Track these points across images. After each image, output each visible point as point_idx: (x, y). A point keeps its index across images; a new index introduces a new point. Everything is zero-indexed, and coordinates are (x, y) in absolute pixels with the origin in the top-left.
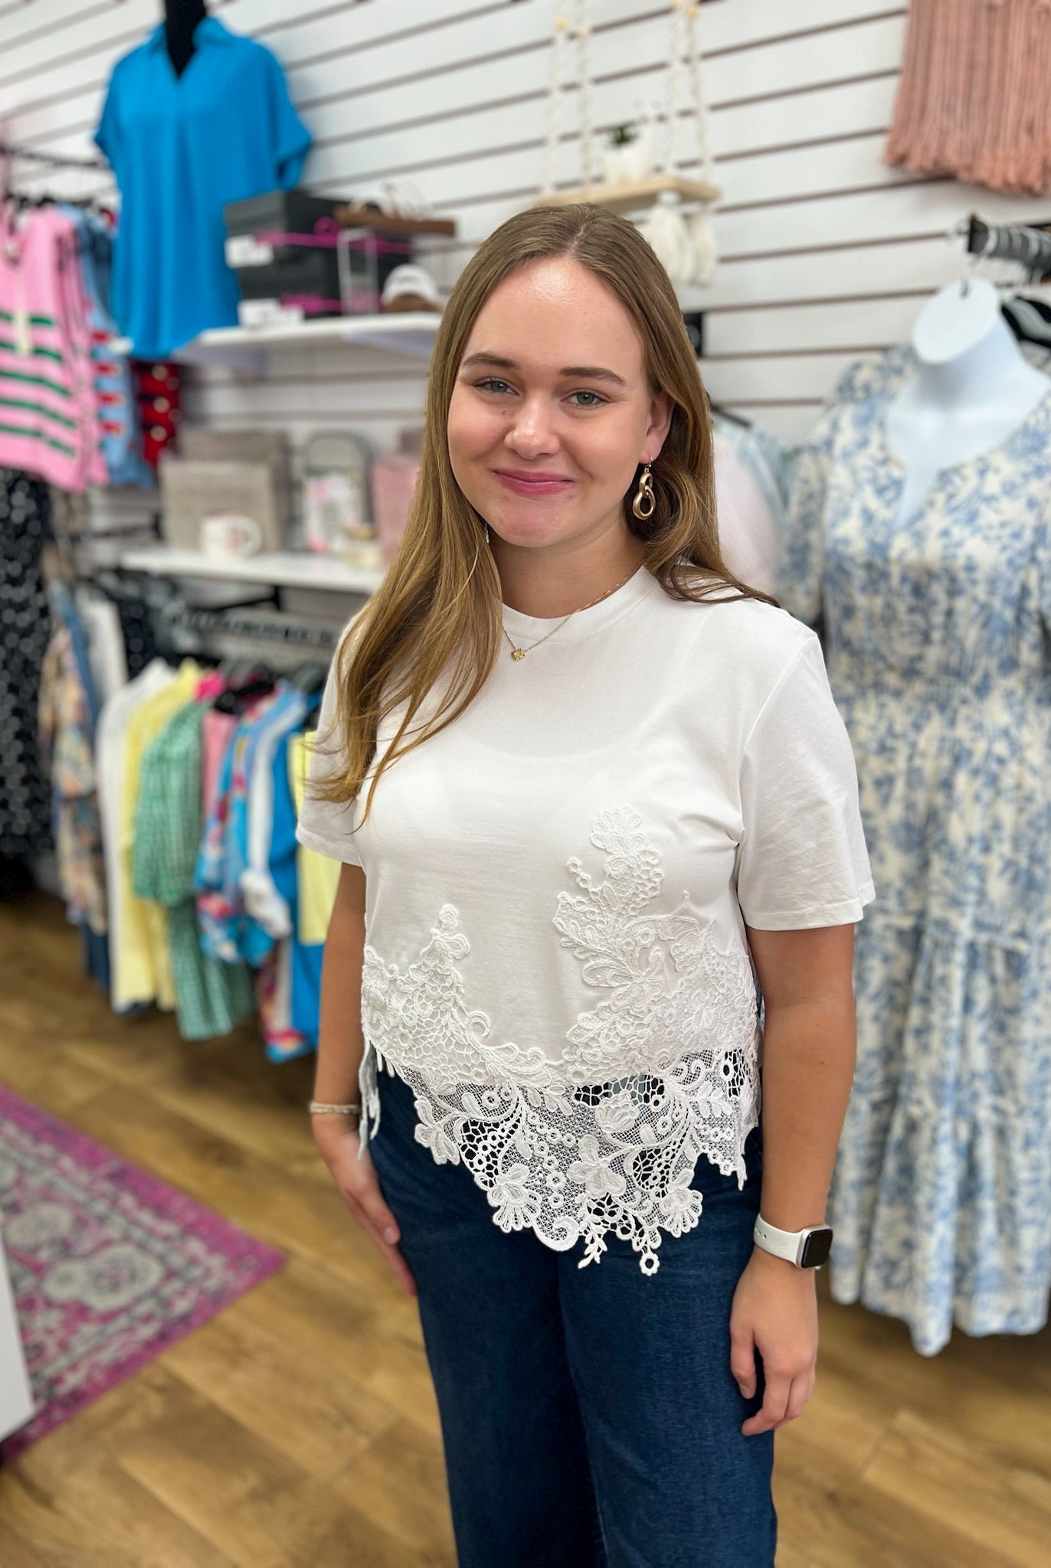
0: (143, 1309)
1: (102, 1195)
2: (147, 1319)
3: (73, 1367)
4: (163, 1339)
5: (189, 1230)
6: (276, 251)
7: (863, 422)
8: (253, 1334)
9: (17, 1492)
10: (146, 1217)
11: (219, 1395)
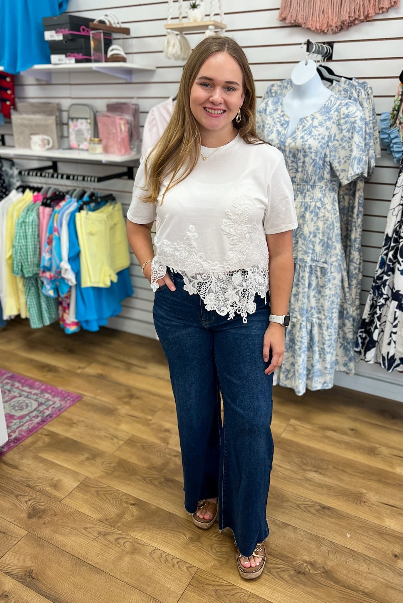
0: (34, 414)
1: (7, 383)
2: (37, 417)
3: (14, 432)
4: (43, 421)
5: (43, 391)
6: (64, 36)
7: (275, 103)
8: (75, 418)
9: (5, 467)
10: (26, 389)
11: (69, 435)
